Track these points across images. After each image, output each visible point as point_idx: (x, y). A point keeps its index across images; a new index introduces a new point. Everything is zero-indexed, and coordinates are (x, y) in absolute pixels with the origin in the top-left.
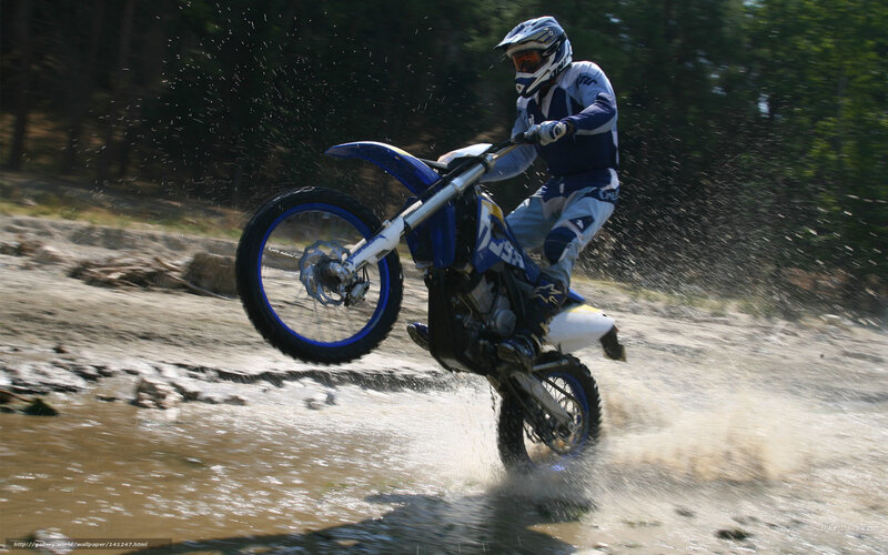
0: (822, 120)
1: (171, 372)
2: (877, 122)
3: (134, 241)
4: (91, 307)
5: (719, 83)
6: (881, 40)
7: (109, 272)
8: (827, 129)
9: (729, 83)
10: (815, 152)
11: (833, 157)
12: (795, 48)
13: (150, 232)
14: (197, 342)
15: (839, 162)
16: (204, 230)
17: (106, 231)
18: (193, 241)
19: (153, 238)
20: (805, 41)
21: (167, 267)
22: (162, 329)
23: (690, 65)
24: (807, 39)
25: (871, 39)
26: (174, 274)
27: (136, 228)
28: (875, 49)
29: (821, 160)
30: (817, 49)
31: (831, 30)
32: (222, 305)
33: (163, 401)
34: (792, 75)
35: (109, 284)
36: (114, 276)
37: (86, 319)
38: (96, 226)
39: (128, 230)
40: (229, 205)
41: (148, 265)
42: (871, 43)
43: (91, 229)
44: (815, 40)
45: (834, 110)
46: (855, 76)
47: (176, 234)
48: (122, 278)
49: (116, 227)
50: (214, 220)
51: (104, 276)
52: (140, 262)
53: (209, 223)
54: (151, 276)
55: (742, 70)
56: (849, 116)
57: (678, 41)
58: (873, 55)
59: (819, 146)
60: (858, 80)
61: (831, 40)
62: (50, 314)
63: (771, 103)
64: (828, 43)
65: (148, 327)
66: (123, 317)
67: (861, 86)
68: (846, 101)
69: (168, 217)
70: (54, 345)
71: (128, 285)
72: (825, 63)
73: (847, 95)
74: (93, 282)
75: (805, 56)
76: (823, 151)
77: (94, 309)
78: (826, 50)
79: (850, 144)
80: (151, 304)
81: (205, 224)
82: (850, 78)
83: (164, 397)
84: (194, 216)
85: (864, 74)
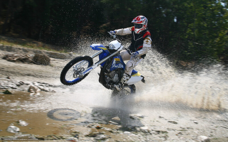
0: (190, 24)
1: (37, 84)
2: (203, 25)
3: (14, 49)
4: (12, 67)
5: (164, 13)
6: (205, 5)
7: (14, 58)
8: (191, 26)
9: (167, 13)
10: (188, 32)
11: (192, 33)
12: (184, 5)
13: (19, 47)
14: (41, 77)
15: (194, 35)
16: (33, 47)
17: (7, 47)
18: (30, 50)
19: (20, 49)
20: (186, 4)
21: (28, 57)
22: (32, 73)
23: (158, 8)
24: (187, 3)
25: (203, 4)
26: (30, 59)
27: (15, 46)
28: (203, 7)
29: (189, 34)
30: (189, 6)
31: (193, 1)
32: (44, 67)
33: (36, 91)
34: (183, 12)
35: (14, 61)
36: (15, 59)
37: (12, 70)
38: (4, 45)
39: (13, 47)
40: (37, 40)
41: (23, 57)
42: (202, 5)
43: (3, 46)
44: (189, 4)
45: (193, 21)
46: (198, 13)
47: (26, 48)
48: (17, 60)
49: (10, 46)
50: (35, 45)
51: (12, 59)
52: (21, 56)
53: (34, 45)
54: (24, 59)
55: (170, 10)
56: (196, 23)
57: (155, 2)
58: (203, 8)
59: (189, 31)
60: (199, 14)
61: (193, 4)
62: (3, 69)
63: (177, 19)
64: (192, 5)
65: (28, 72)
66: (21, 70)
67: (200, 16)
68: (196, 19)
69: (23, 44)
70: (7, 77)
71: (18, 61)
72: (191, 10)
73: (196, 18)
74: (9, 60)
75: (186, 8)
76: (190, 32)
77: (13, 68)
78: (192, 6)
79: (196, 30)
80: (26, 67)
81: (33, 46)
82: (197, 14)
83: (36, 90)
84: (30, 43)
85: (200, 13)
